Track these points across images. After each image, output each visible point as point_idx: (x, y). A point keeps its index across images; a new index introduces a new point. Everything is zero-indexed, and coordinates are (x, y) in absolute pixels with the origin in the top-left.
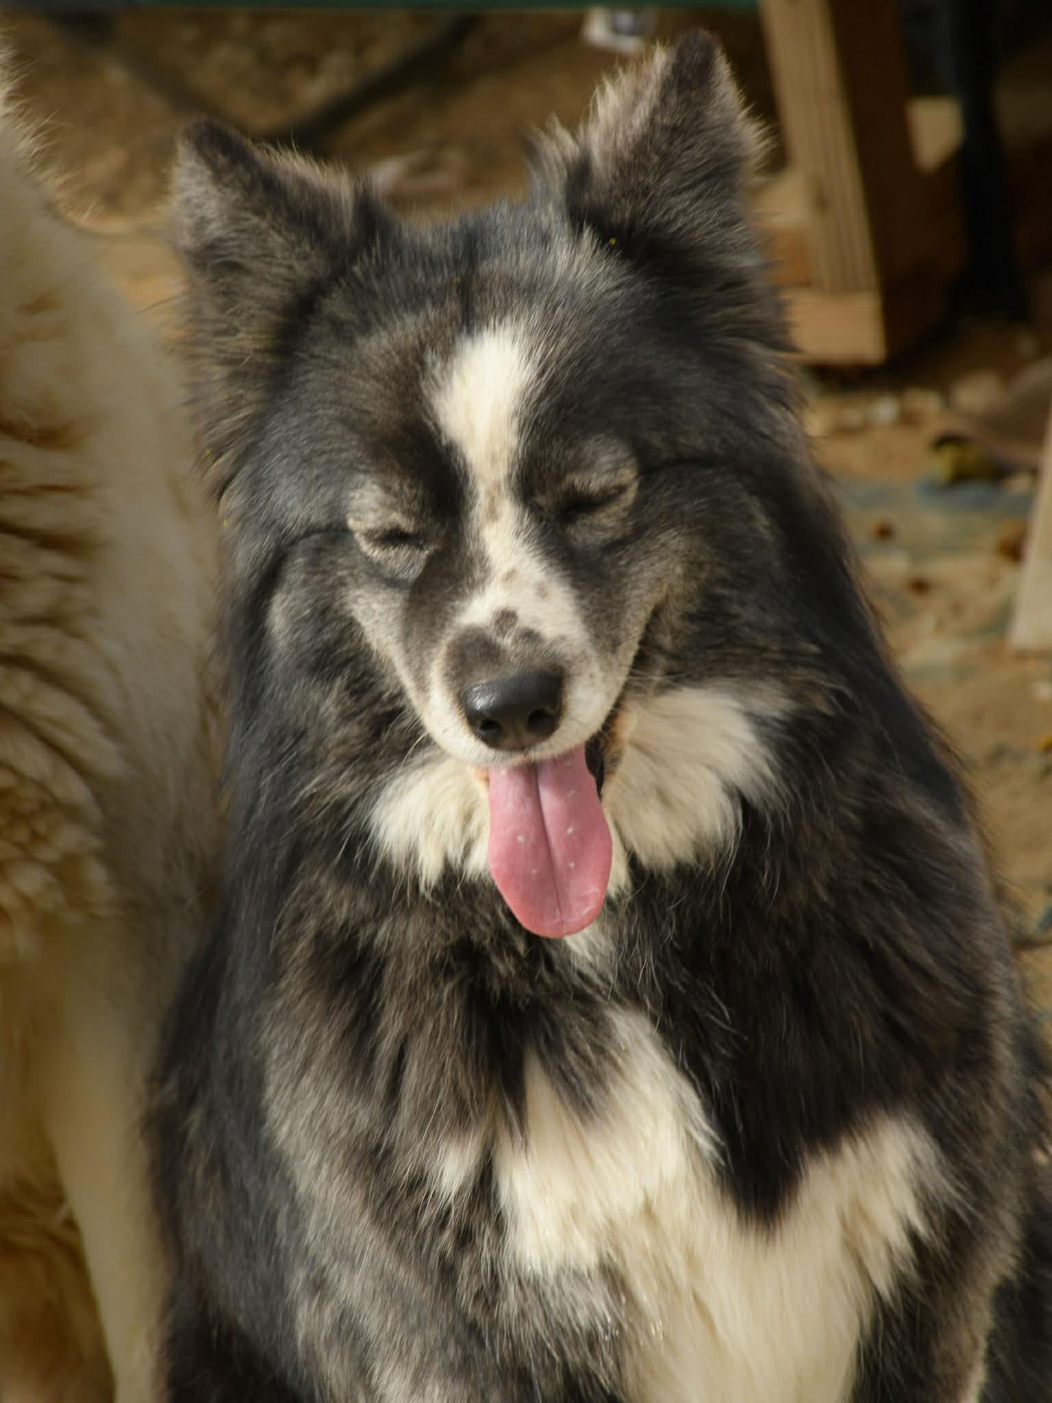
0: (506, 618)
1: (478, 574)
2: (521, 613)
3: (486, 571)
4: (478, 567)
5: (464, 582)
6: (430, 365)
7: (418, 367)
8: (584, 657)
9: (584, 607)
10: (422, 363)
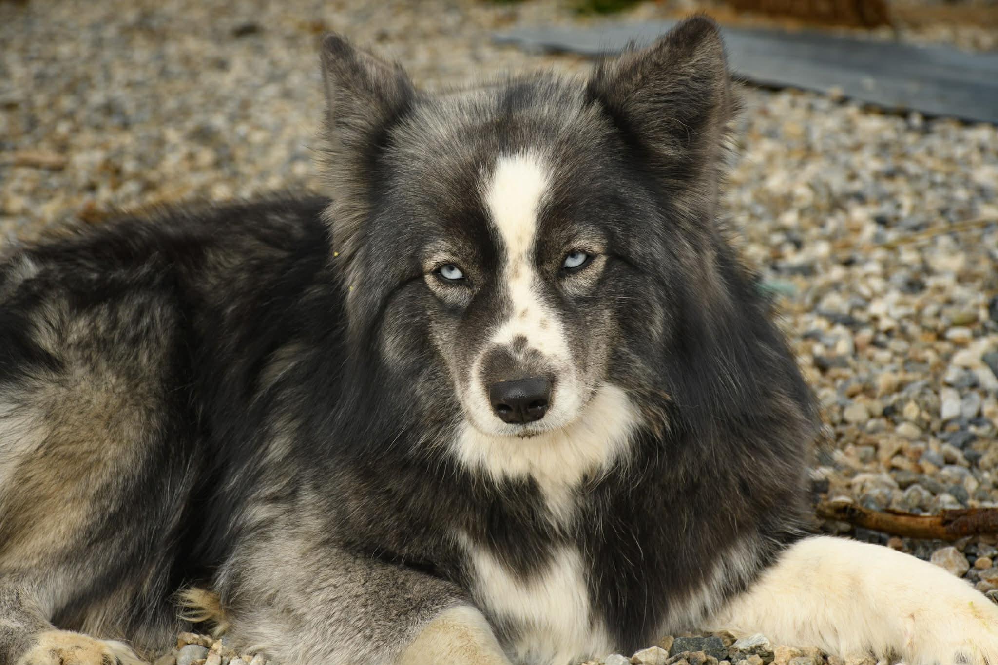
0: (520, 341)
1: (505, 311)
2: (529, 338)
3: (510, 309)
4: (506, 307)
5: (497, 315)
6: (482, 176)
7: (474, 176)
8: (567, 369)
9: (568, 336)
10: (476, 172)
